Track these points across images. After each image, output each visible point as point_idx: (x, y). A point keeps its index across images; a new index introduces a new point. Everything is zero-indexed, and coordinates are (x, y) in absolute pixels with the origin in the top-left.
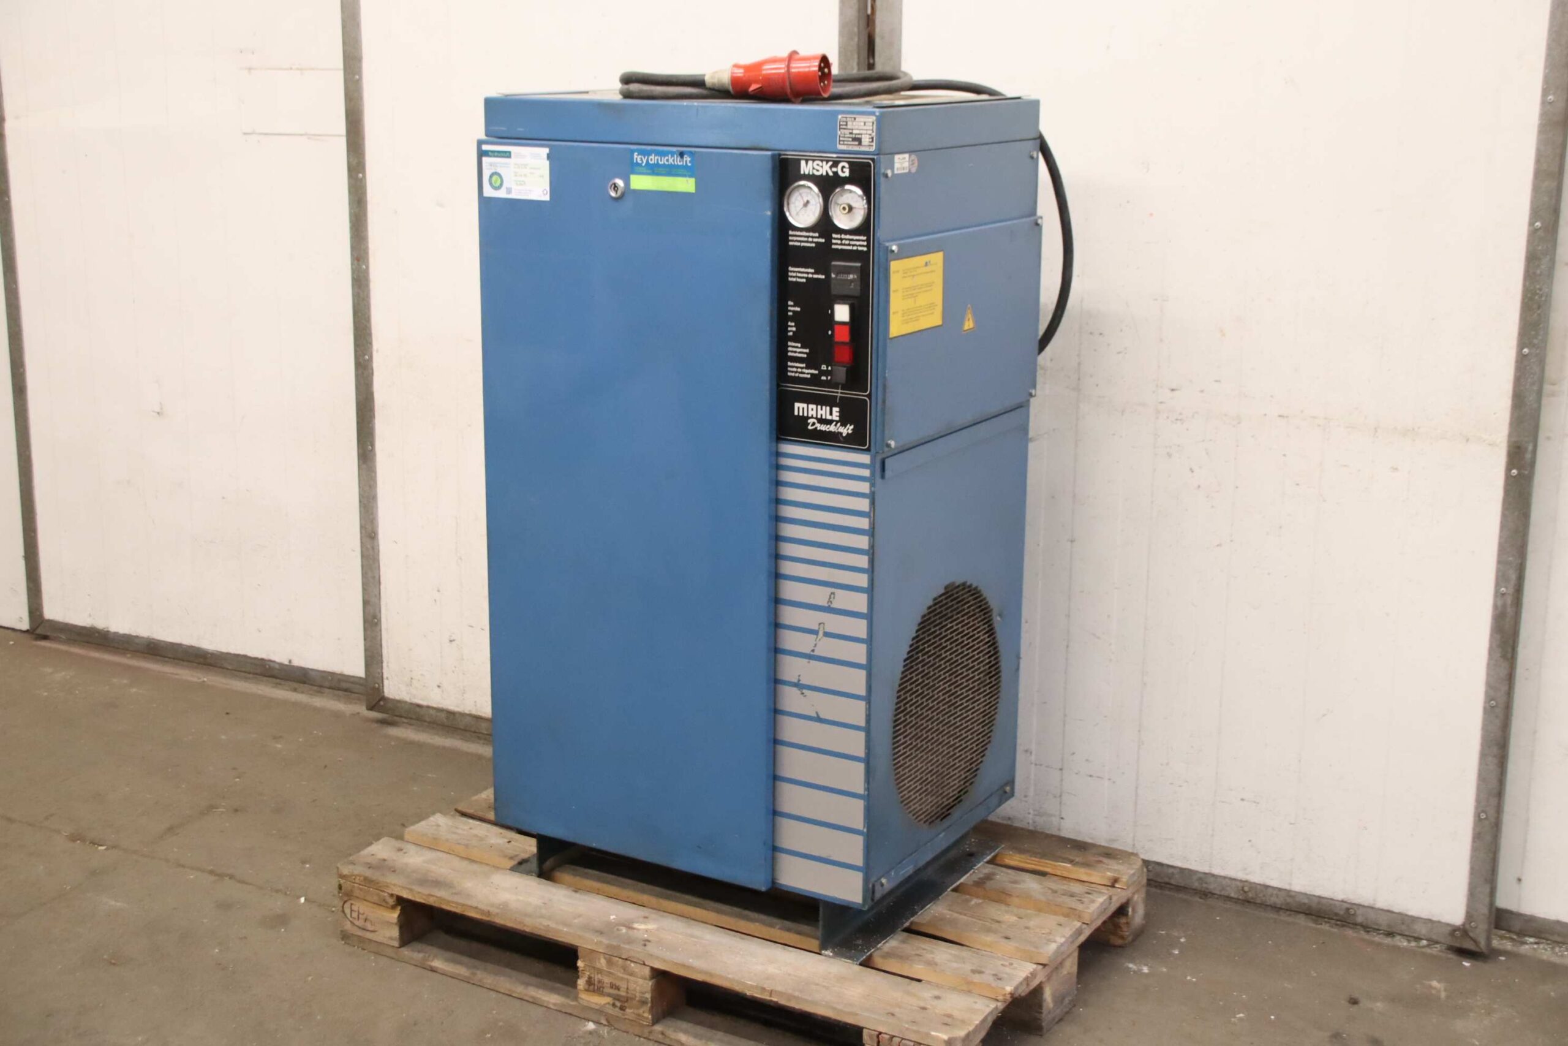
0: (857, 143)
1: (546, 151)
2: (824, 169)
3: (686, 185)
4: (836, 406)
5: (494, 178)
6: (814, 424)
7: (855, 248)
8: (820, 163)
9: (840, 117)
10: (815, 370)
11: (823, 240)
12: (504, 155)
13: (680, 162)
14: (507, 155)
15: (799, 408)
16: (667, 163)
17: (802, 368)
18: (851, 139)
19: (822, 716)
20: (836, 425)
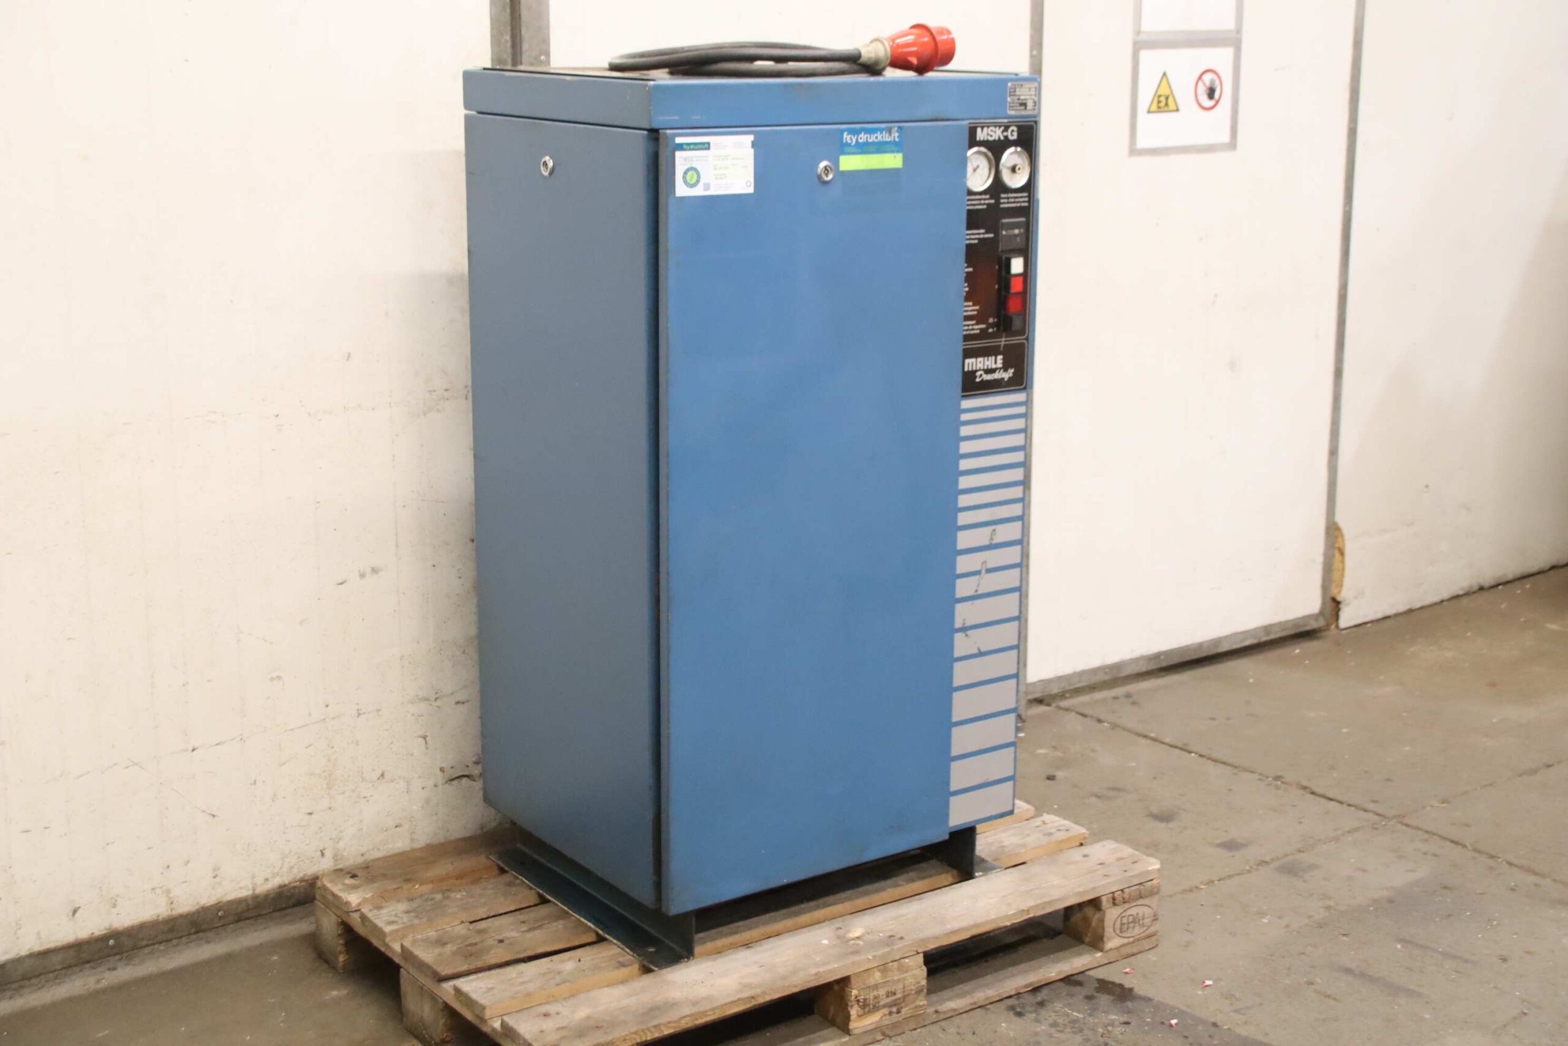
0: (1023, 108)
1: (751, 138)
2: (996, 134)
3: (893, 161)
4: (1000, 354)
5: (690, 174)
6: (981, 375)
7: (1019, 205)
8: (993, 128)
9: (1009, 84)
10: (984, 324)
11: (992, 201)
12: (702, 146)
13: (888, 138)
14: (706, 146)
15: (969, 364)
16: (875, 140)
17: (972, 325)
18: (1018, 105)
19: (983, 650)
20: (999, 372)
